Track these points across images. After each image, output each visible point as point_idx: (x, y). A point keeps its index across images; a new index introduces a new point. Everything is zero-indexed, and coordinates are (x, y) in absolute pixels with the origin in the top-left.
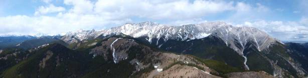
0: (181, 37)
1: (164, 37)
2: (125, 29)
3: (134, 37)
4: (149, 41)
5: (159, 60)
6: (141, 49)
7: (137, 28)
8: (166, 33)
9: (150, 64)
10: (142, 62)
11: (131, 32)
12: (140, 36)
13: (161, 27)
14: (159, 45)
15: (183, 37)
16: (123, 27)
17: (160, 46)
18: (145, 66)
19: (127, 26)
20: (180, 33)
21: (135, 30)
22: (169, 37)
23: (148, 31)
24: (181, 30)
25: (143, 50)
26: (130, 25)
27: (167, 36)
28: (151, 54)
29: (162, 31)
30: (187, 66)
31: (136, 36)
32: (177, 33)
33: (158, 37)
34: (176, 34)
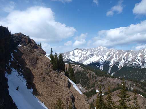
0: (141, 64)
1: (118, 63)
2: (73, 54)
3: (84, 64)
4: (100, 68)
5: (102, 85)
6: (85, 74)
7: (88, 54)
8: (120, 60)
9: (92, 89)
10: (85, 86)
11: (81, 59)
12: (90, 63)
13: (114, 53)
14: (111, 73)
15: (143, 64)
16: (71, 53)
17: (112, 75)
18: (87, 91)
19: (76, 51)
20: (139, 58)
21: (85, 56)
22: (124, 64)
23: (100, 57)
24: (140, 54)
25: (88, 75)
26: (80, 50)
27: (122, 63)
28: (95, 79)
29: (116, 57)
30: (130, 92)
31: (86, 62)
32: (134, 58)
33: (112, 63)
34: (134, 60)
